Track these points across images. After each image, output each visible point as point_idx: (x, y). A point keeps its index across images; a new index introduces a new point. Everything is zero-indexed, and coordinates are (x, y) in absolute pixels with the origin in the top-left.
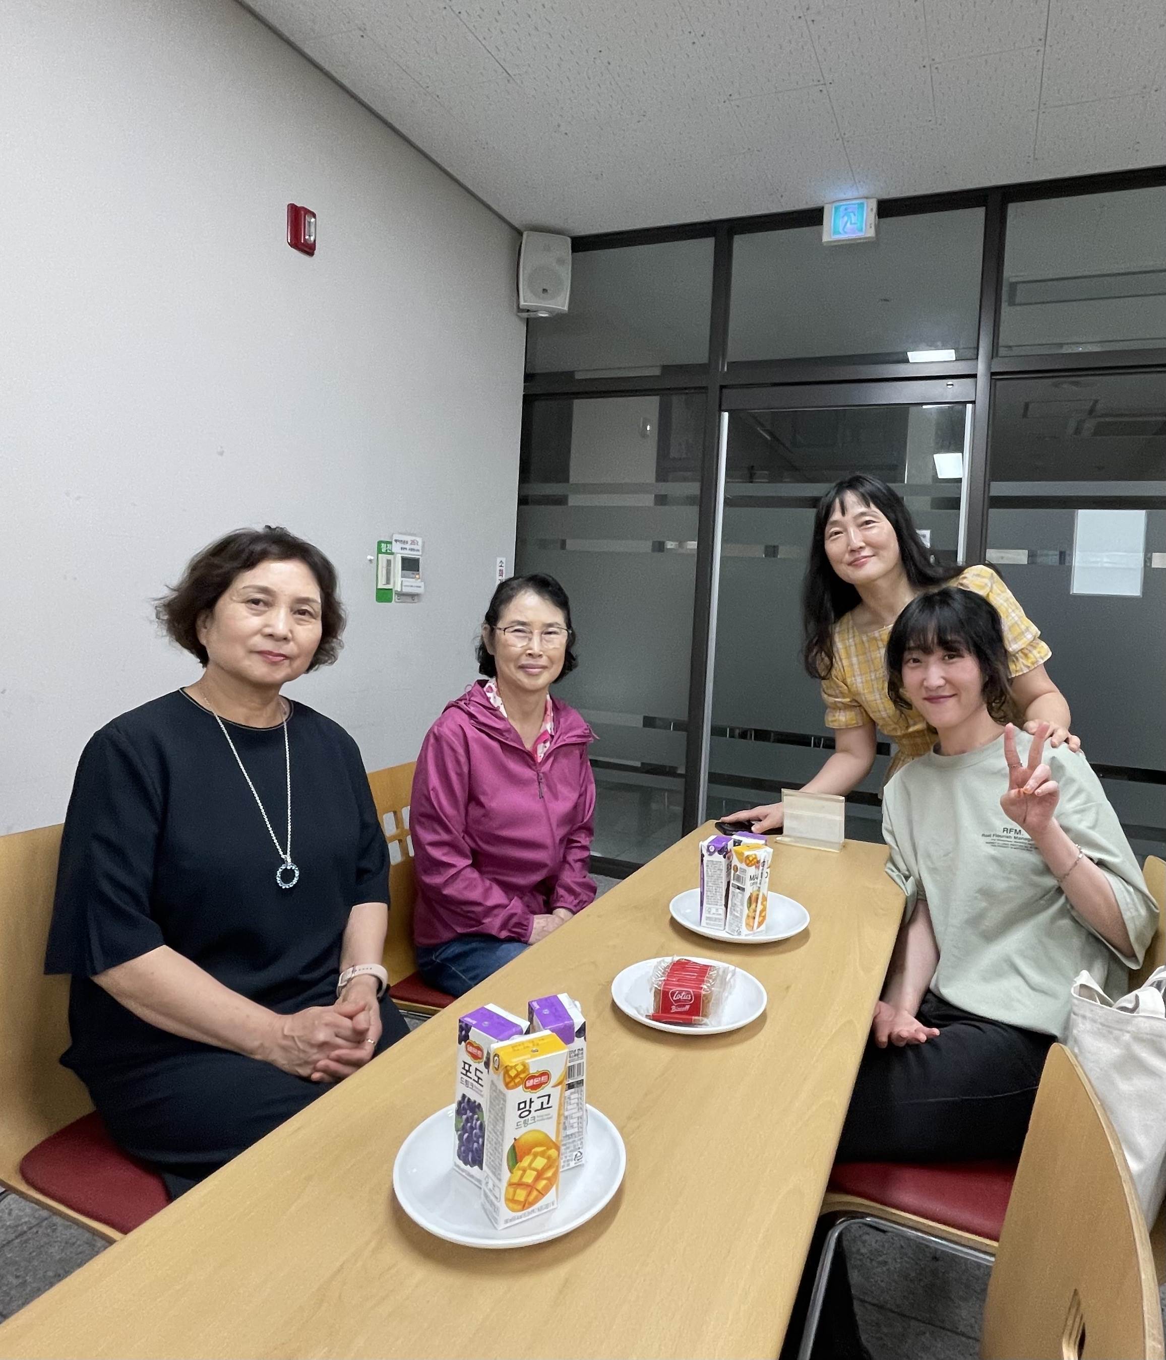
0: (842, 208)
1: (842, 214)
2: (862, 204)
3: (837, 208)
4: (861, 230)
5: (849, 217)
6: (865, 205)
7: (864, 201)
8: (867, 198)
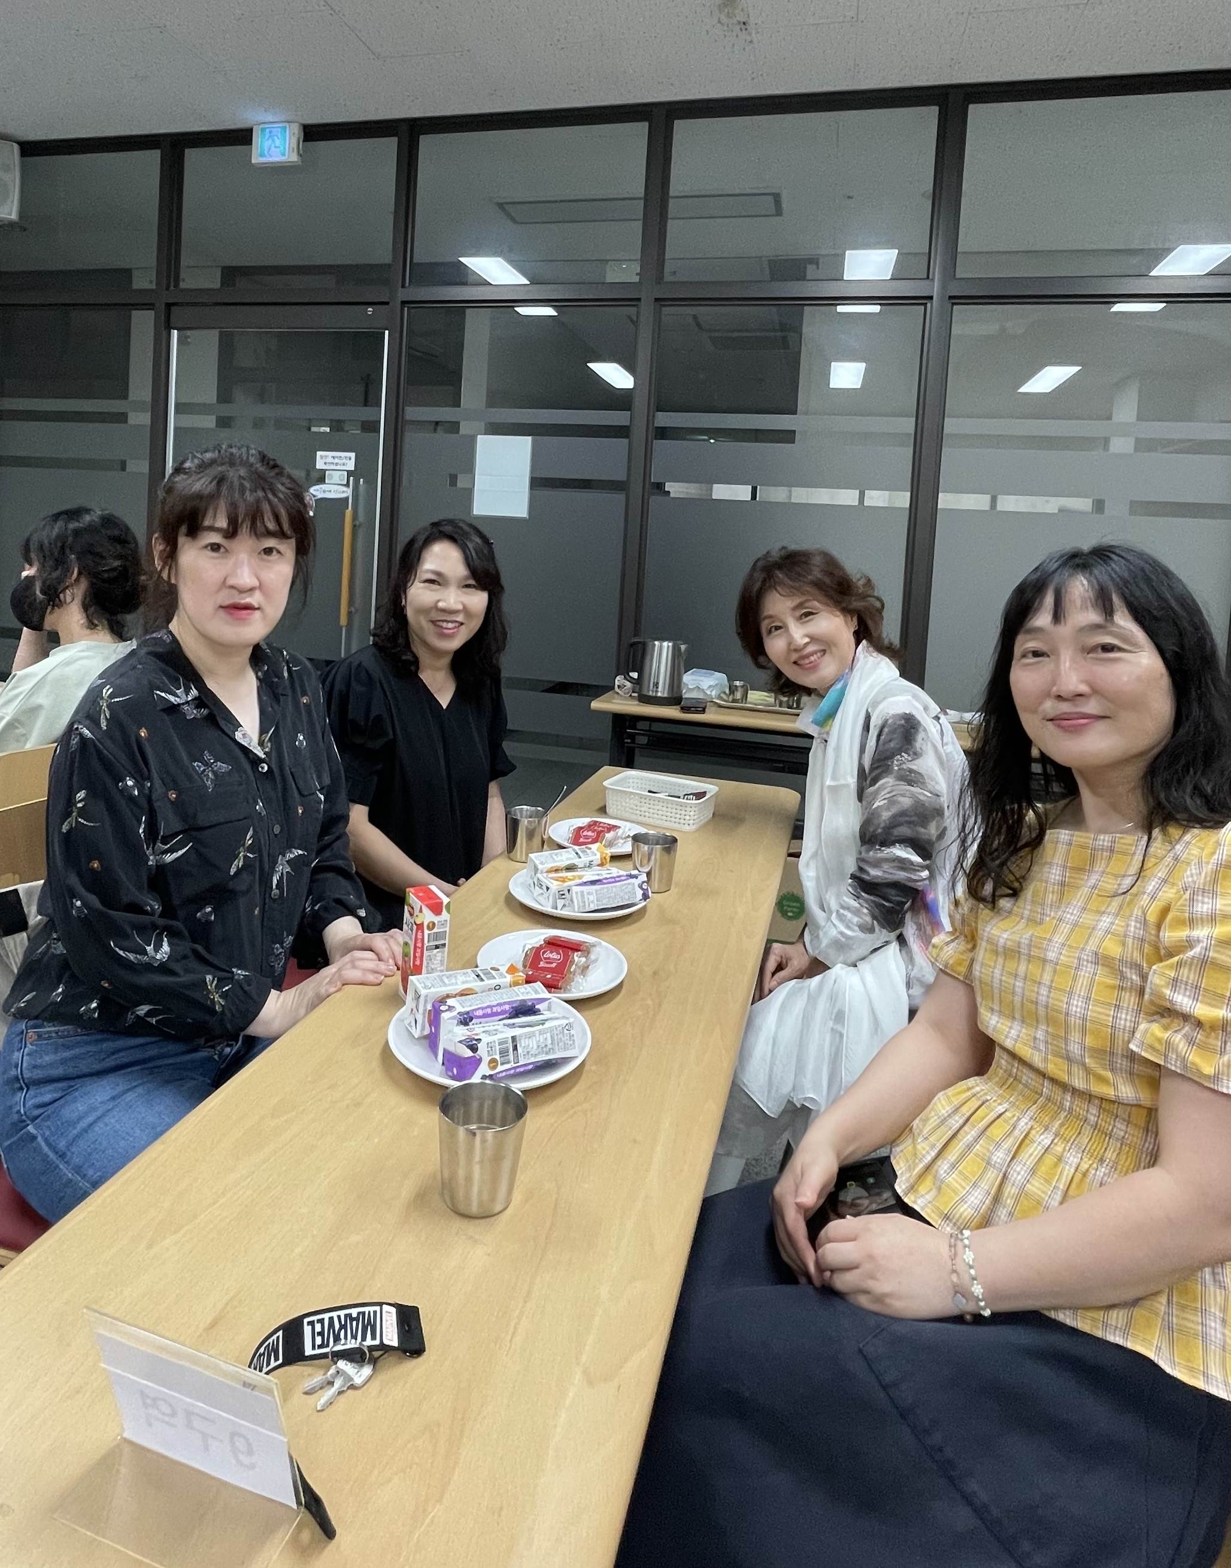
0: (267, 130)
1: (267, 137)
2: (285, 127)
3: (263, 130)
4: (284, 155)
5: (273, 141)
6: (288, 129)
7: (287, 125)
8: (289, 122)
